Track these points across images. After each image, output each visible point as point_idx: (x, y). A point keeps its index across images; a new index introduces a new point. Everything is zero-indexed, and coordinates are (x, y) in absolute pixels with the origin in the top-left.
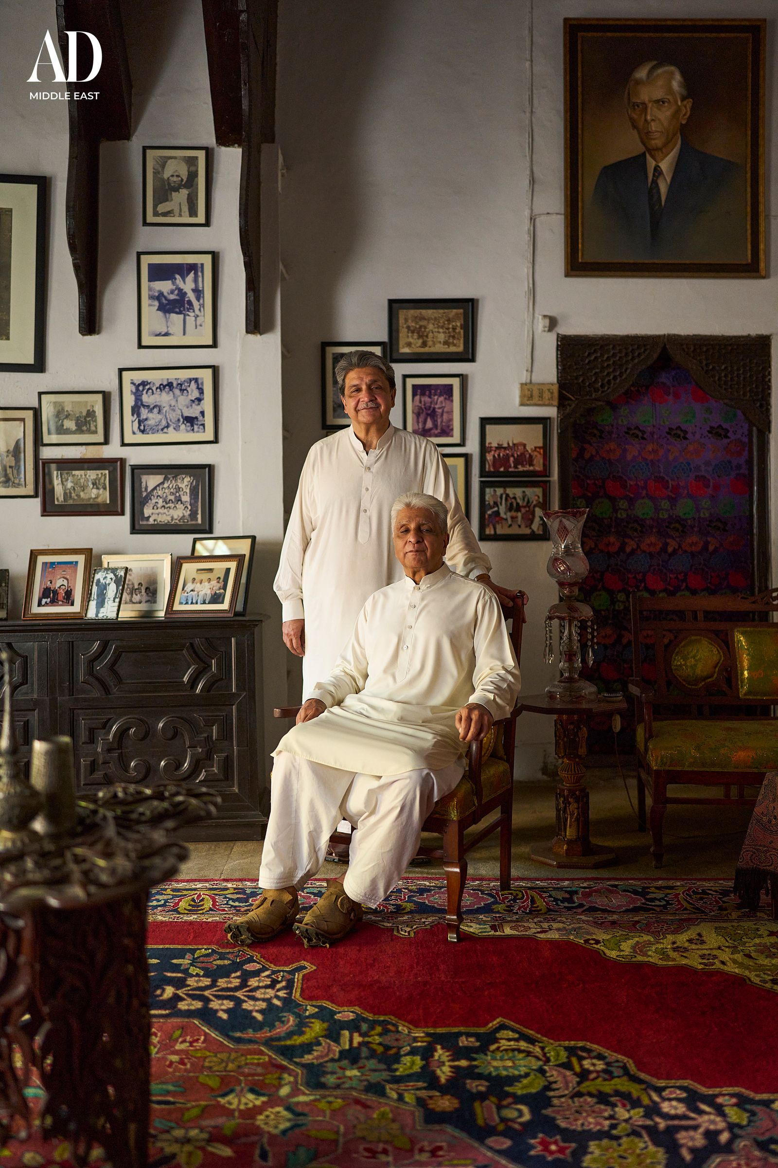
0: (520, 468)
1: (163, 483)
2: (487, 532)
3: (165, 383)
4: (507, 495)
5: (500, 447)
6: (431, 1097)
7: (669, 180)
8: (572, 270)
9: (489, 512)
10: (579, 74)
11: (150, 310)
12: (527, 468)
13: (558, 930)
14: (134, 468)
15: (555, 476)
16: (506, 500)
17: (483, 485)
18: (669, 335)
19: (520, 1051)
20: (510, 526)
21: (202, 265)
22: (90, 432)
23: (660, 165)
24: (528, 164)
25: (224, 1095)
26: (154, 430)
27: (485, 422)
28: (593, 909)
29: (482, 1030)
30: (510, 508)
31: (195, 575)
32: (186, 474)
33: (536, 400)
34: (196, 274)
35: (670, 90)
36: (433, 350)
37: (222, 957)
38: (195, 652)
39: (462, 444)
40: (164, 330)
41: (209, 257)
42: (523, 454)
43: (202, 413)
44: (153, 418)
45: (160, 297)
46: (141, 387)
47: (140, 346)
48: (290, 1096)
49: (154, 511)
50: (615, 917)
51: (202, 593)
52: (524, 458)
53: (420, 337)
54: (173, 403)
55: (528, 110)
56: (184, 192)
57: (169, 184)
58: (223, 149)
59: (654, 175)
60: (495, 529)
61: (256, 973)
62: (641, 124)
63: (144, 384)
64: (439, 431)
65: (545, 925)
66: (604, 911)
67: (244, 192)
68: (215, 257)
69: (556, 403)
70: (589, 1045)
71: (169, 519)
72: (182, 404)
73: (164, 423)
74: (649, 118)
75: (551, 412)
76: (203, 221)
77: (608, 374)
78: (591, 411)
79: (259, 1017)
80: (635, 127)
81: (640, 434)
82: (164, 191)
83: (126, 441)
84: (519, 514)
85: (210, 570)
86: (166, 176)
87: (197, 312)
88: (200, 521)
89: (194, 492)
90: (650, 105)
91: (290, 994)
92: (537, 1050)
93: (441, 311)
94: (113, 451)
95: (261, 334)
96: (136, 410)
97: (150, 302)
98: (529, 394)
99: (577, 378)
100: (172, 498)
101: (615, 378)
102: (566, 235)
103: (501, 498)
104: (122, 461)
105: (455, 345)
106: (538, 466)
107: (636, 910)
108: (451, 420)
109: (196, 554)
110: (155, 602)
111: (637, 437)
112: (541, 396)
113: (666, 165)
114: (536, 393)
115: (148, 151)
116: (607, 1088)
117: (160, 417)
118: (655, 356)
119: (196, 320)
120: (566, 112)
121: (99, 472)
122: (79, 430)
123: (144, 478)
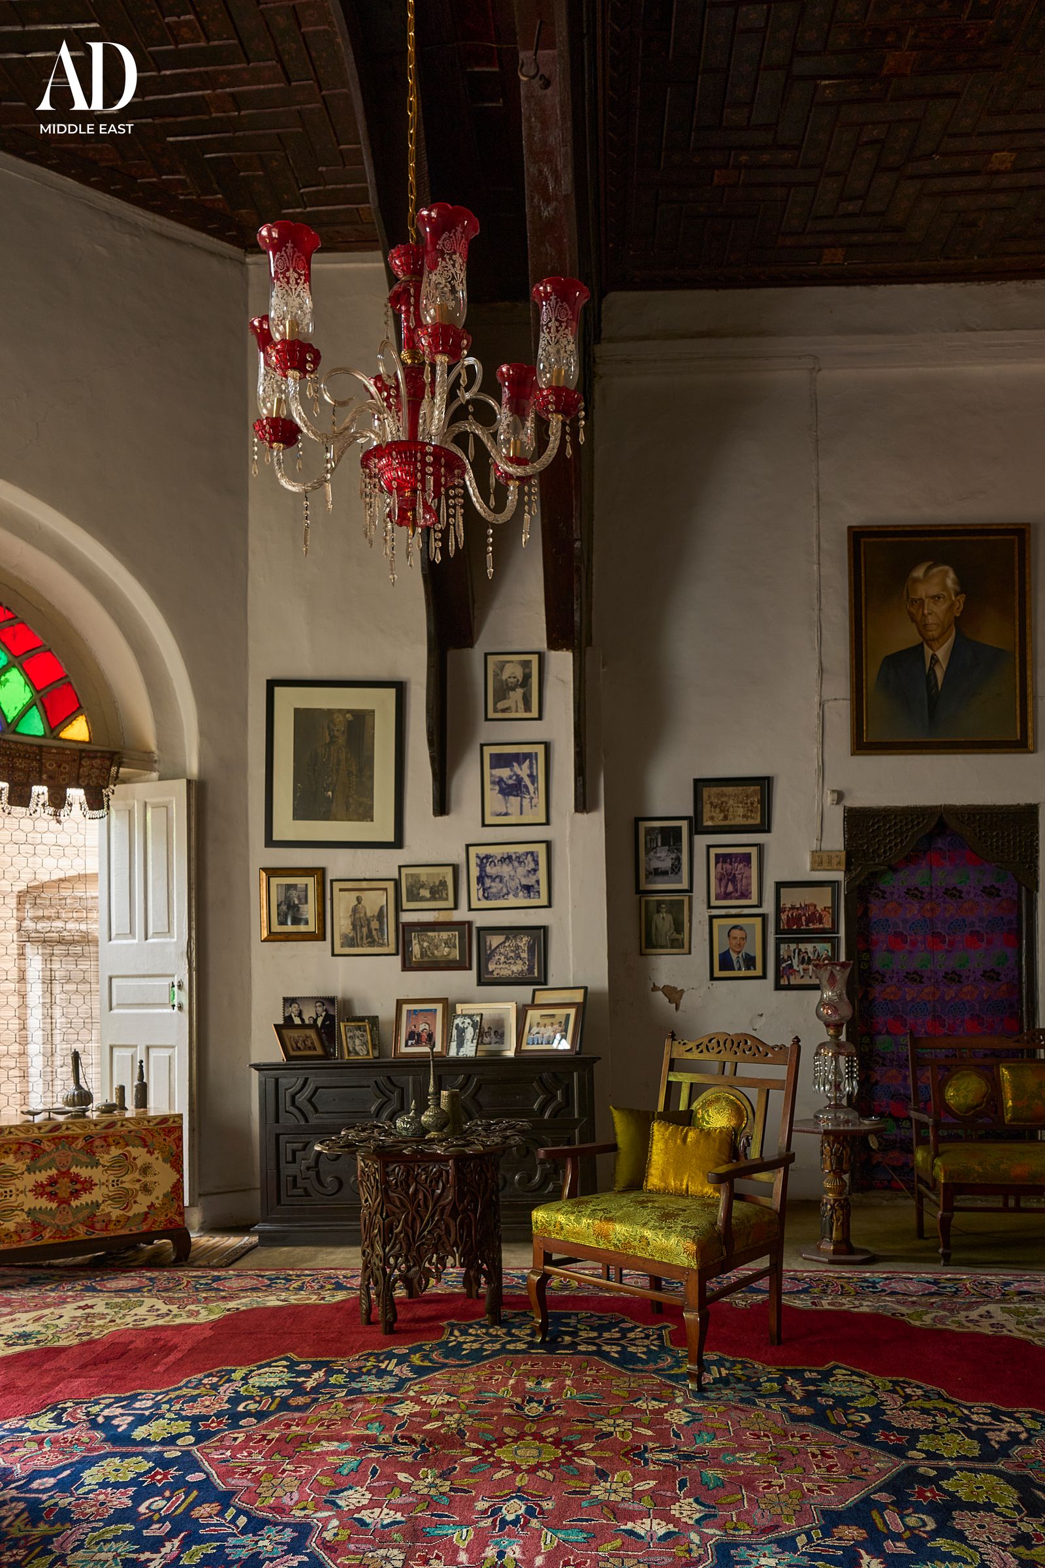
0: (811, 926)
1: (504, 942)
2: (782, 983)
3: (505, 856)
4: (800, 950)
5: (793, 908)
6: (792, 1407)
7: (944, 667)
8: (857, 749)
9: (784, 965)
10: (863, 575)
11: (492, 794)
12: (818, 926)
13: (868, 1306)
14: (479, 929)
15: (842, 933)
16: (799, 954)
17: (779, 942)
18: (945, 806)
19: (854, 1382)
20: (802, 977)
21: (536, 753)
22: (441, 899)
23: (937, 653)
24: (817, 656)
25: (635, 1401)
26: (497, 897)
27: (779, 885)
28: (893, 1293)
29: (820, 1369)
30: (802, 962)
31: (539, 1020)
32: (524, 934)
33: (825, 865)
34: (531, 762)
35: (945, 588)
36: (733, 822)
37: (600, 1318)
38: (544, 1086)
39: (760, 906)
40: (504, 811)
41: (542, 746)
42: (813, 913)
43: (538, 882)
44: (495, 887)
45: (500, 782)
46: (484, 861)
47: (484, 825)
48: (683, 1403)
49: (498, 966)
50: (914, 1299)
51: (546, 1035)
52: (815, 917)
53: (722, 811)
54: (512, 873)
55: (816, 608)
56: (520, 691)
57: (507, 685)
58: (553, 652)
59: (931, 663)
60: (789, 980)
61: (632, 1330)
62: (919, 618)
63: (487, 857)
64: (739, 894)
65: (857, 1303)
66: (904, 1294)
67: (577, 692)
68: (547, 746)
69: (843, 868)
70: (908, 1380)
71: (510, 973)
72: (520, 874)
73: (505, 890)
74: (926, 612)
75: (839, 876)
76: (536, 716)
77: (890, 842)
78: (874, 875)
79: (644, 1357)
80: (913, 620)
81: (919, 895)
82: (503, 691)
83: (473, 907)
84: (811, 967)
85: (553, 1016)
86: (504, 678)
87: (532, 795)
88: (536, 975)
89: (531, 950)
90: (927, 601)
91: (663, 1342)
92: (868, 1382)
93: (741, 788)
94: (461, 915)
95: (587, 813)
96: (480, 880)
97: (492, 786)
98: (820, 860)
99: (862, 845)
100: (513, 955)
101: (896, 845)
102: (852, 719)
103: (794, 952)
104: (470, 923)
105: (752, 818)
106: (827, 924)
107: (932, 1294)
108: (749, 884)
109: (536, 1002)
110: (503, 1043)
111: (916, 896)
112: (830, 863)
113: (942, 653)
114: (825, 859)
115: (489, 657)
116: (927, 1405)
117: (501, 885)
118: (933, 824)
119: (531, 802)
120: (850, 609)
121: (450, 933)
122: (433, 898)
123: (489, 938)
